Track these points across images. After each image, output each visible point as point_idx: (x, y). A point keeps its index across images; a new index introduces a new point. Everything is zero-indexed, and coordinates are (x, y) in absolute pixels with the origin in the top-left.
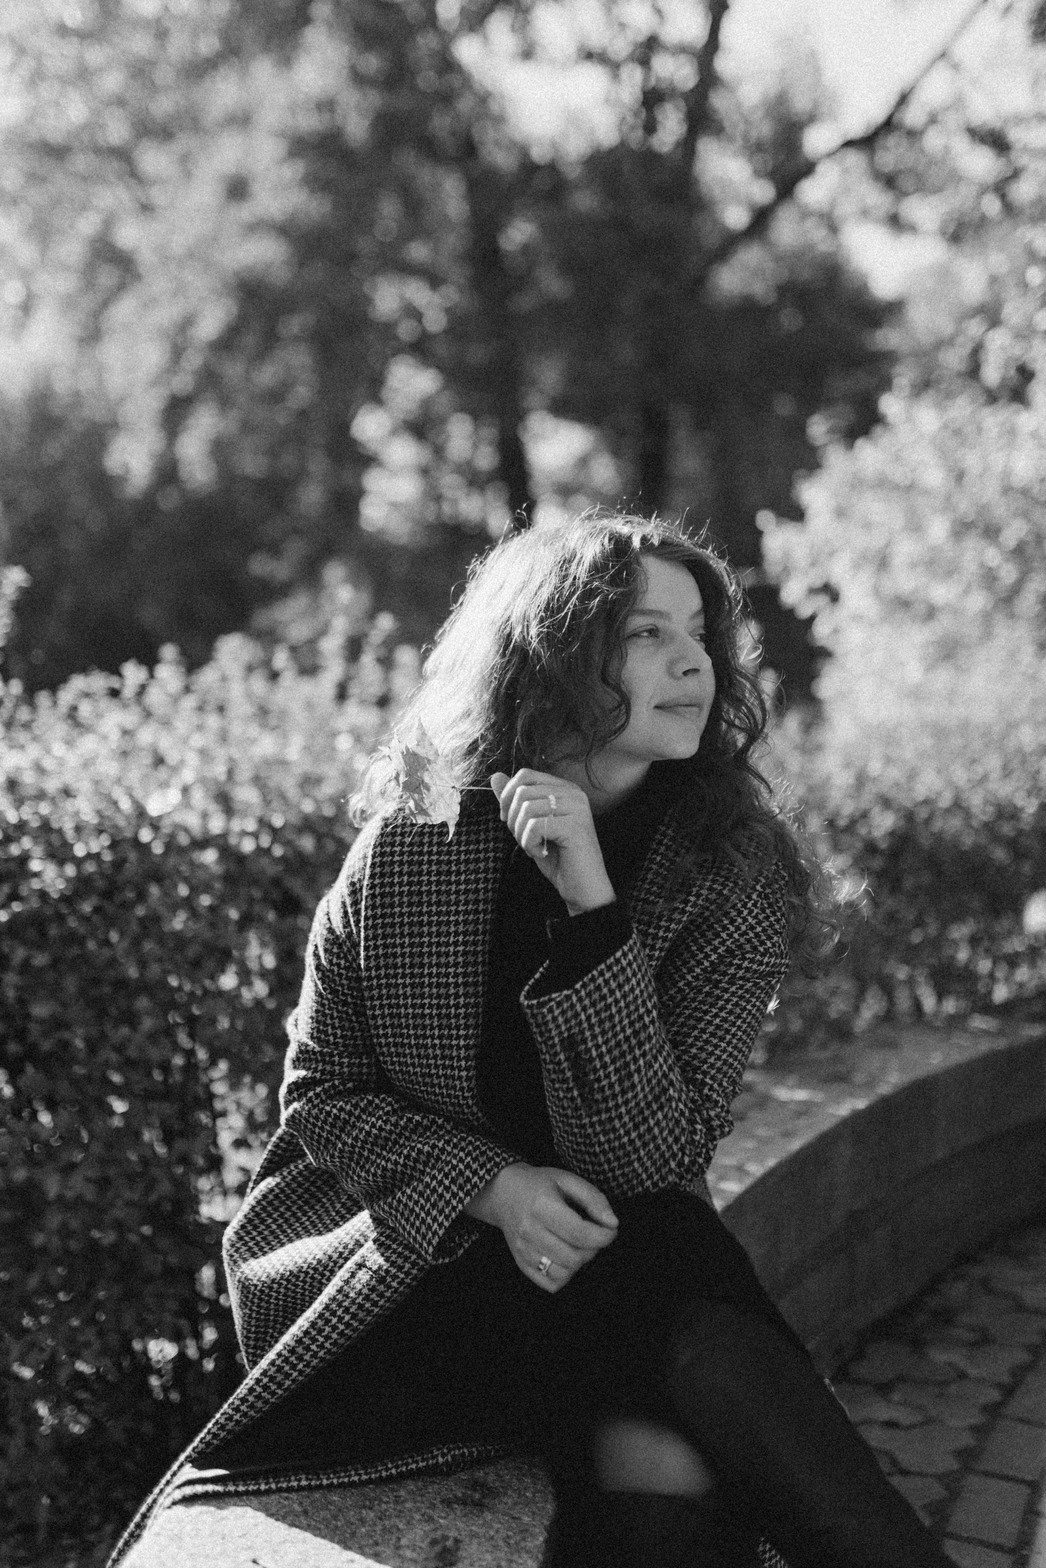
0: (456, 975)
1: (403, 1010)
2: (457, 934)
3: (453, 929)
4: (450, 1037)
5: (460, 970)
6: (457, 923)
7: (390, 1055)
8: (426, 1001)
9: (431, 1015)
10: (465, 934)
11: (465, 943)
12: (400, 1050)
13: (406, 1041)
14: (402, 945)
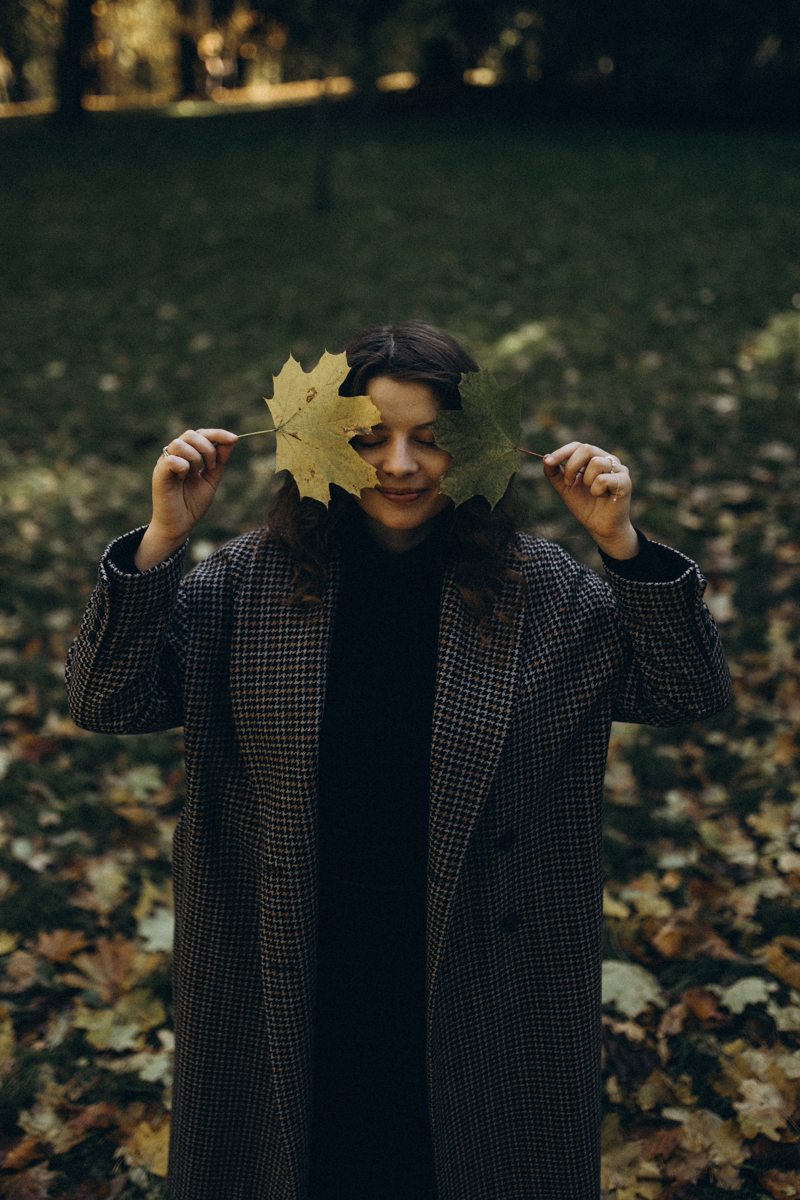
0: (300, 679)
1: (258, 707)
2: (302, 648)
3: (299, 644)
4: (293, 726)
5: (303, 675)
6: (303, 640)
7: (249, 741)
8: (276, 699)
9: (279, 709)
10: (308, 648)
11: (308, 655)
12: (257, 737)
13: (260, 730)
14: (262, 657)
